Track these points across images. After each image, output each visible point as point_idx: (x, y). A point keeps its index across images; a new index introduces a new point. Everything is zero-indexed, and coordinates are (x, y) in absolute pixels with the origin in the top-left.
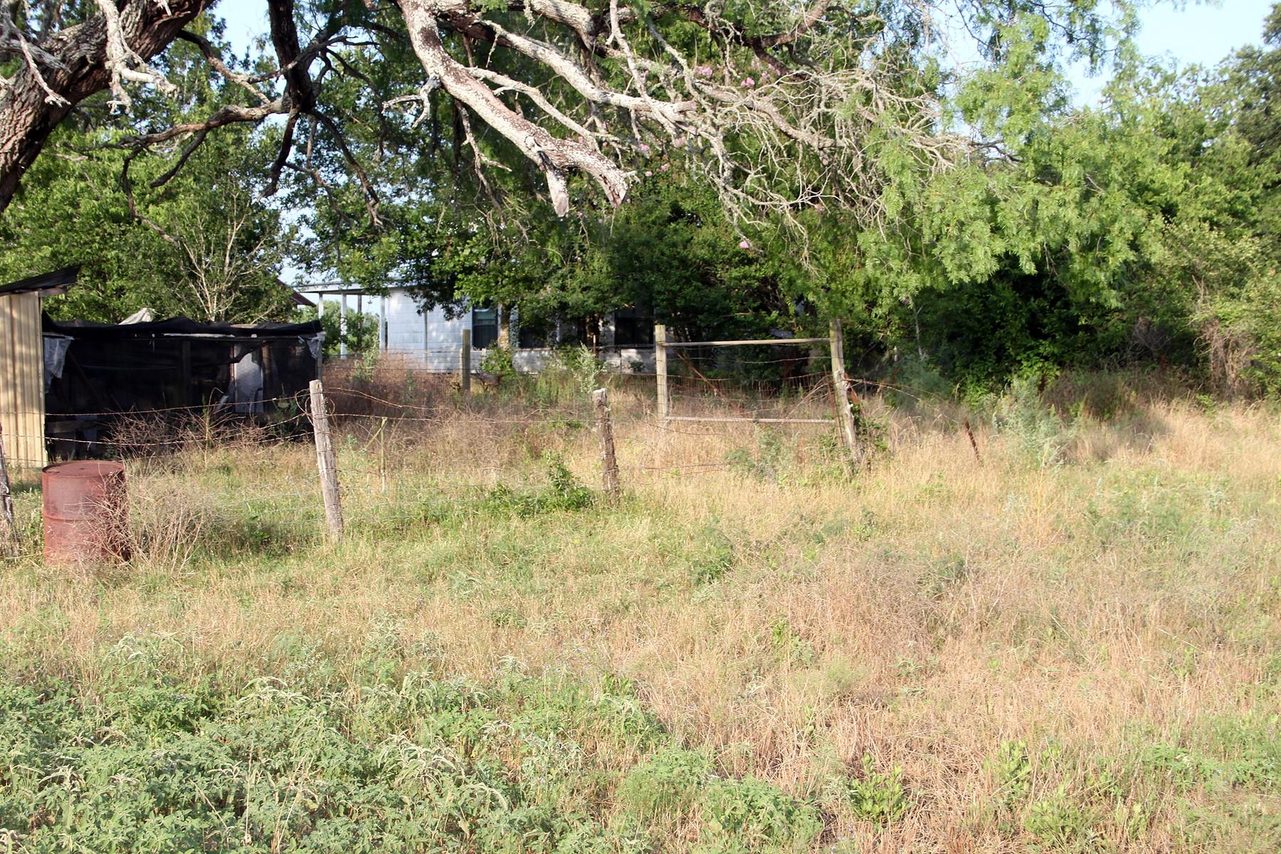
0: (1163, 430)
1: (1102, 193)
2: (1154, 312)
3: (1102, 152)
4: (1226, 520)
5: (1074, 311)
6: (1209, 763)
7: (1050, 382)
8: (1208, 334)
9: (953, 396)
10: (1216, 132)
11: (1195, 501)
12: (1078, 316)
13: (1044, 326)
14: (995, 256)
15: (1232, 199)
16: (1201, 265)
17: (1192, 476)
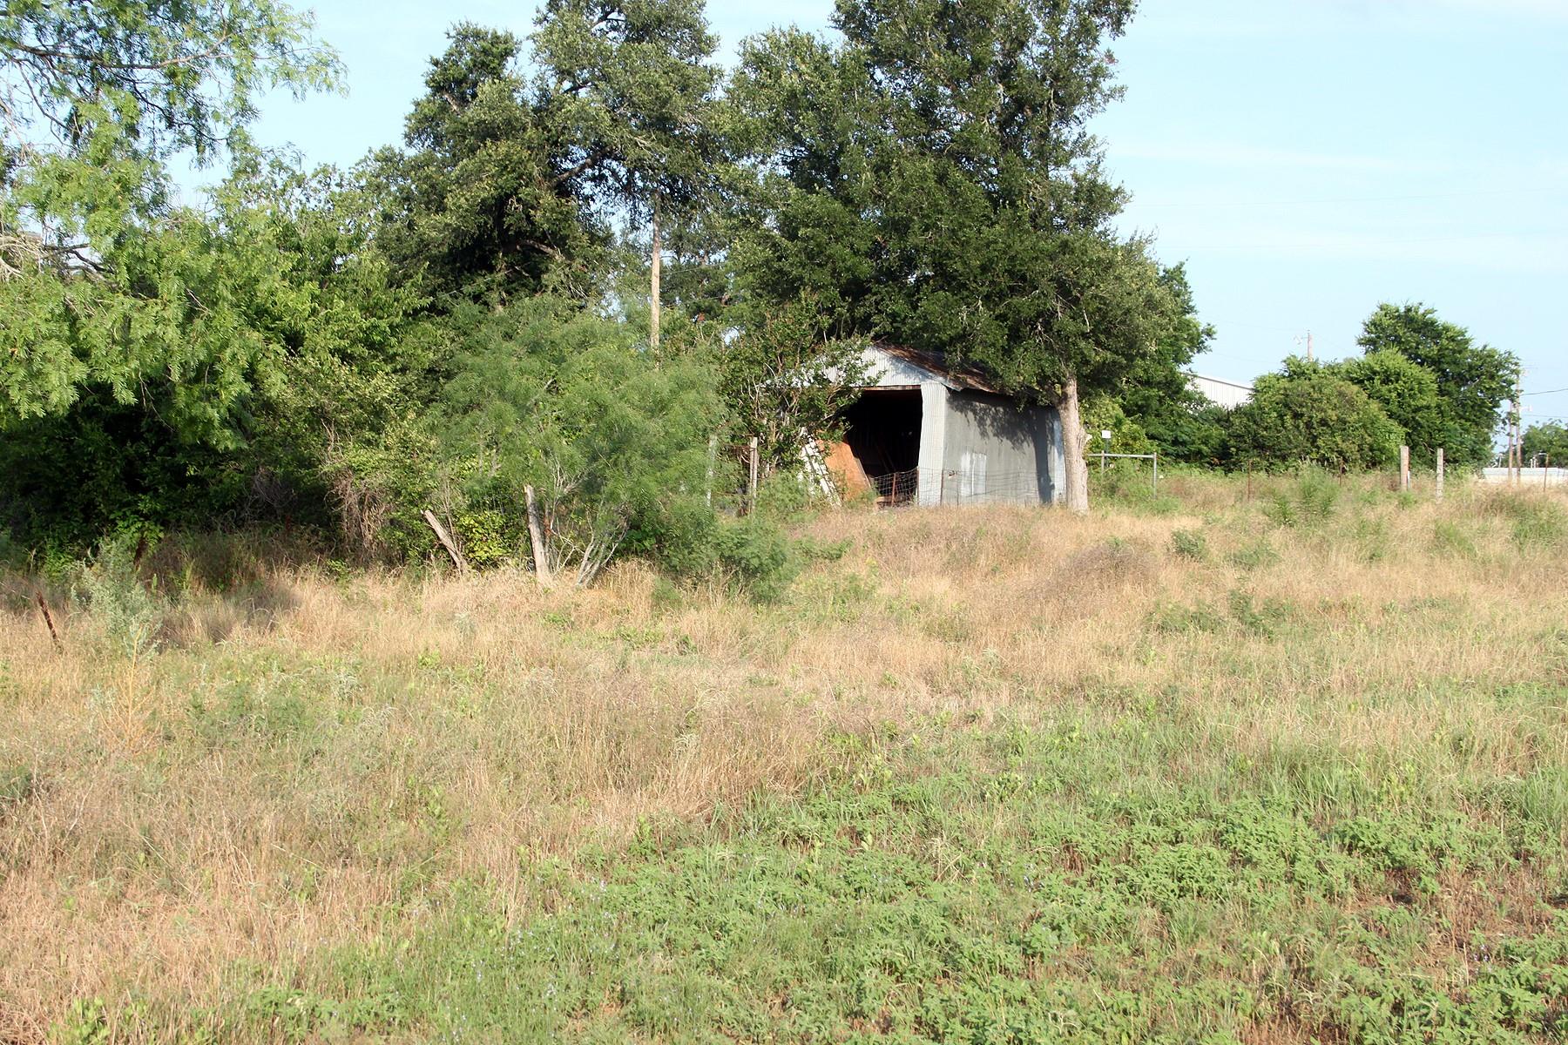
0: (288, 603)
1: (208, 312)
2: (276, 461)
3: (206, 264)
4: (359, 710)
5: (180, 458)
6: (326, 1005)
7: (152, 546)
8: (340, 487)
9: (29, 565)
10: (350, 248)
11: (323, 688)
12: (186, 465)
13: (143, 477)
14: (74, 383)
15: (368, 328)
16: (331, 405)
17: (320, 659)
